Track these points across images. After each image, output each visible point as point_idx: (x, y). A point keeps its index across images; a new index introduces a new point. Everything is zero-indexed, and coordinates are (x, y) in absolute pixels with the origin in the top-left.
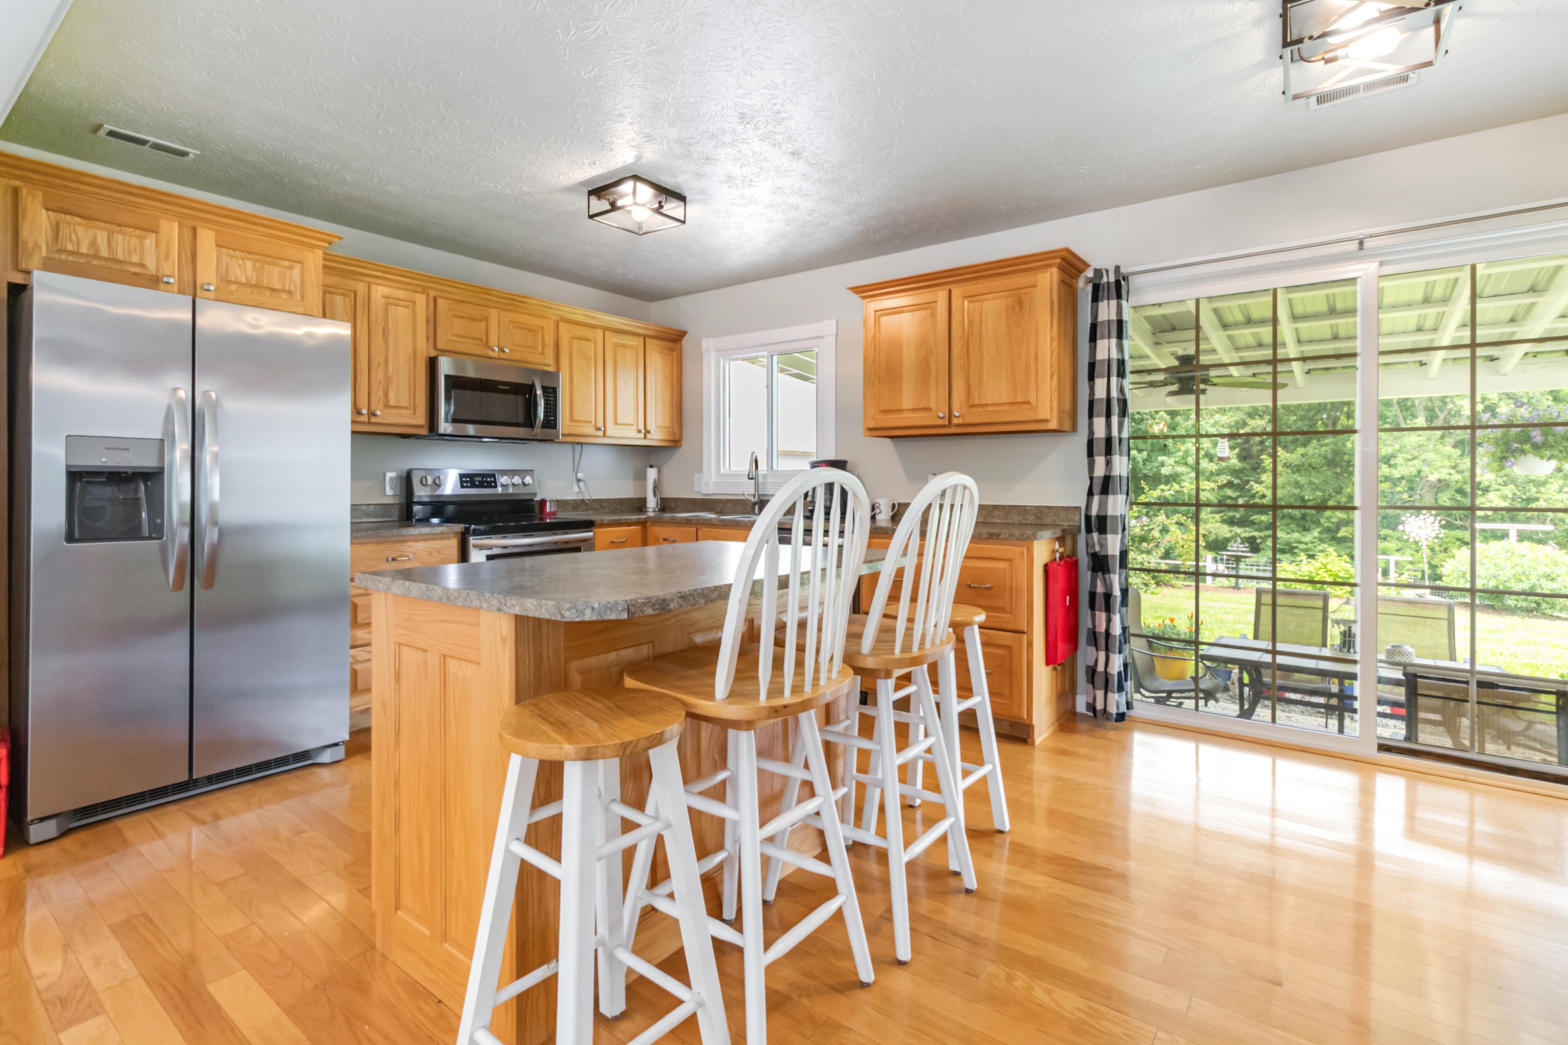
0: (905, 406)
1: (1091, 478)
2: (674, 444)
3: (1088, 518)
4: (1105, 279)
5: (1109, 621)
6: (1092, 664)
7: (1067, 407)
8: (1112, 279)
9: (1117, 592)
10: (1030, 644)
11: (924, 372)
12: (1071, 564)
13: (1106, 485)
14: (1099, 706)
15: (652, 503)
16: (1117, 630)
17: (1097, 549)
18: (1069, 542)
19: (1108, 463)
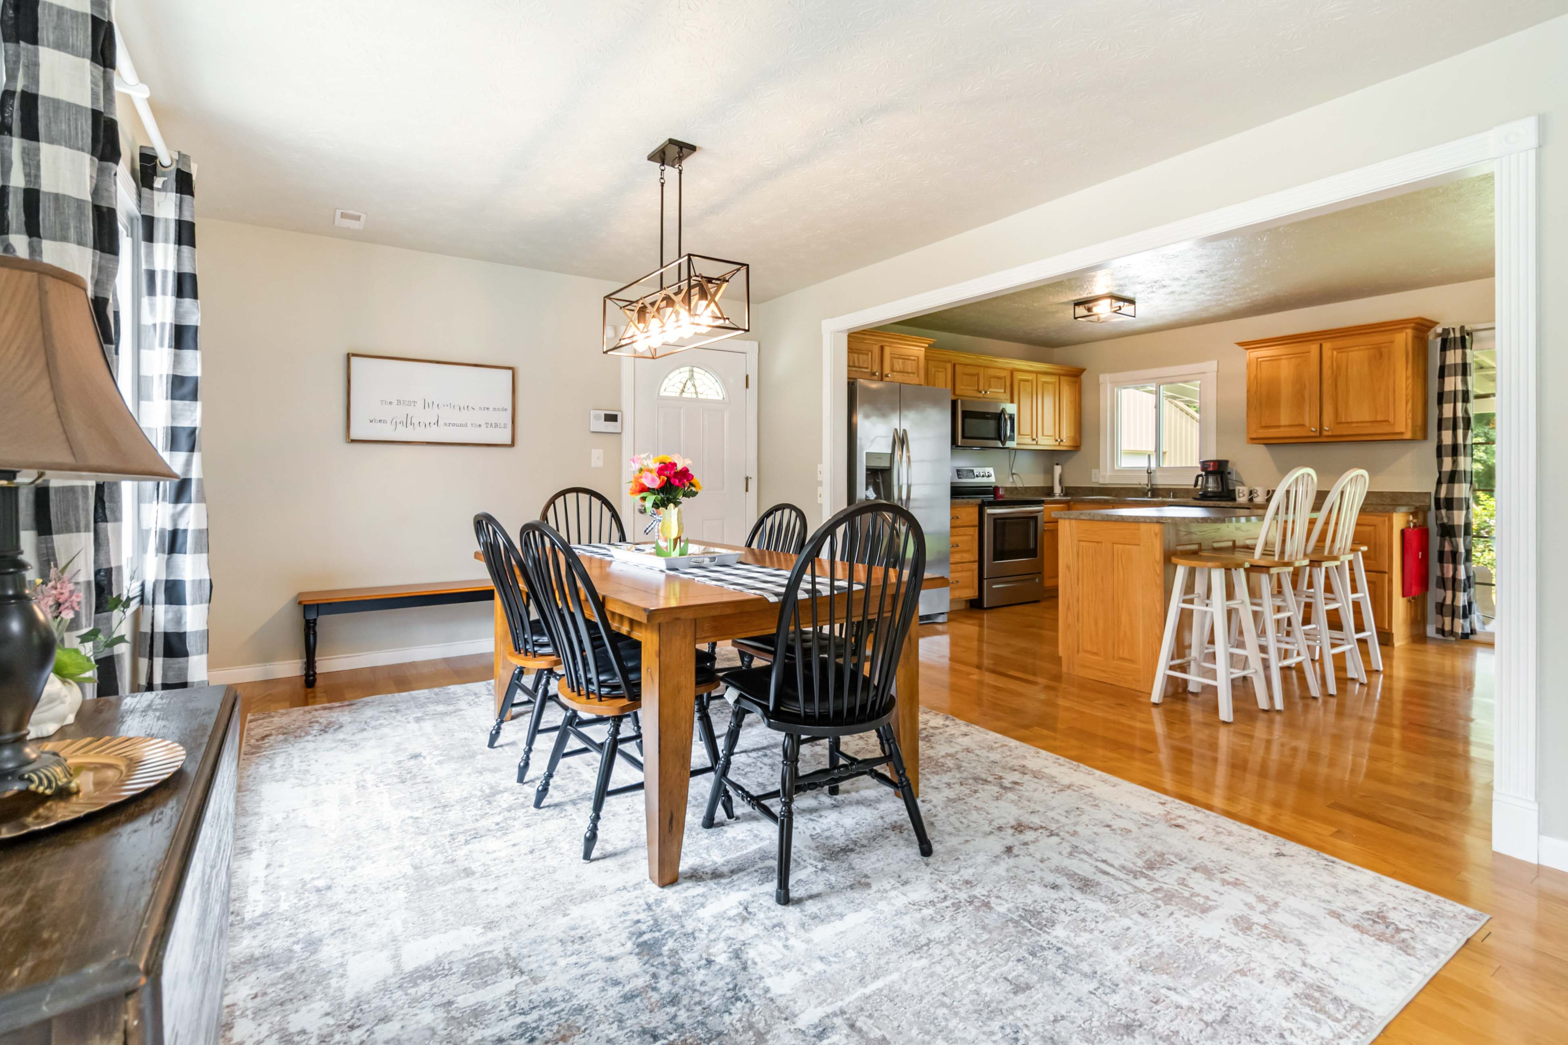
0: (1283, 423)
1: (1440, 473)
2: (1076, 448)
3: (1437, 500)
4: (1452, 335)
5: (1455, 570)
6: (1440, 601)
7: (1419, 421)
8: (1458, 335)
9: (1462, 550)
10: (1390, 581)
11: (1299, 400)
12: (1423, 532)
13: (1453, 477)
14: (1447, 628)
15: (1057, 490)
16: (1462, 575)
17: (1445, 520)
18: (1421, 516)
19: (1455, 462)
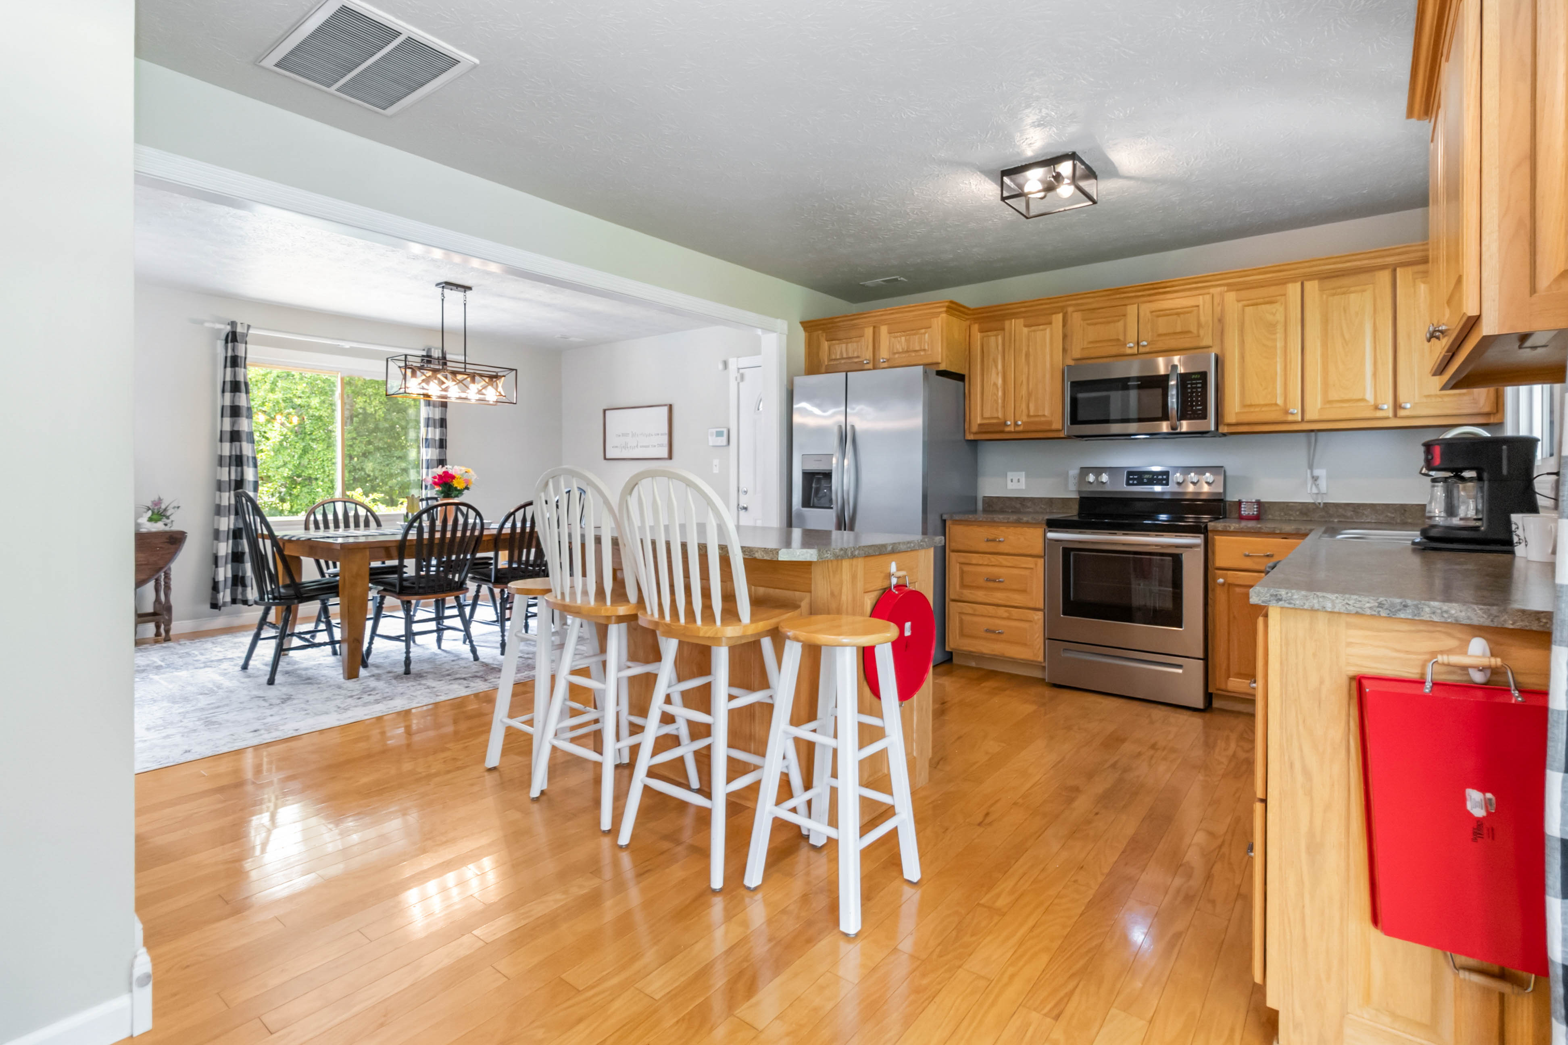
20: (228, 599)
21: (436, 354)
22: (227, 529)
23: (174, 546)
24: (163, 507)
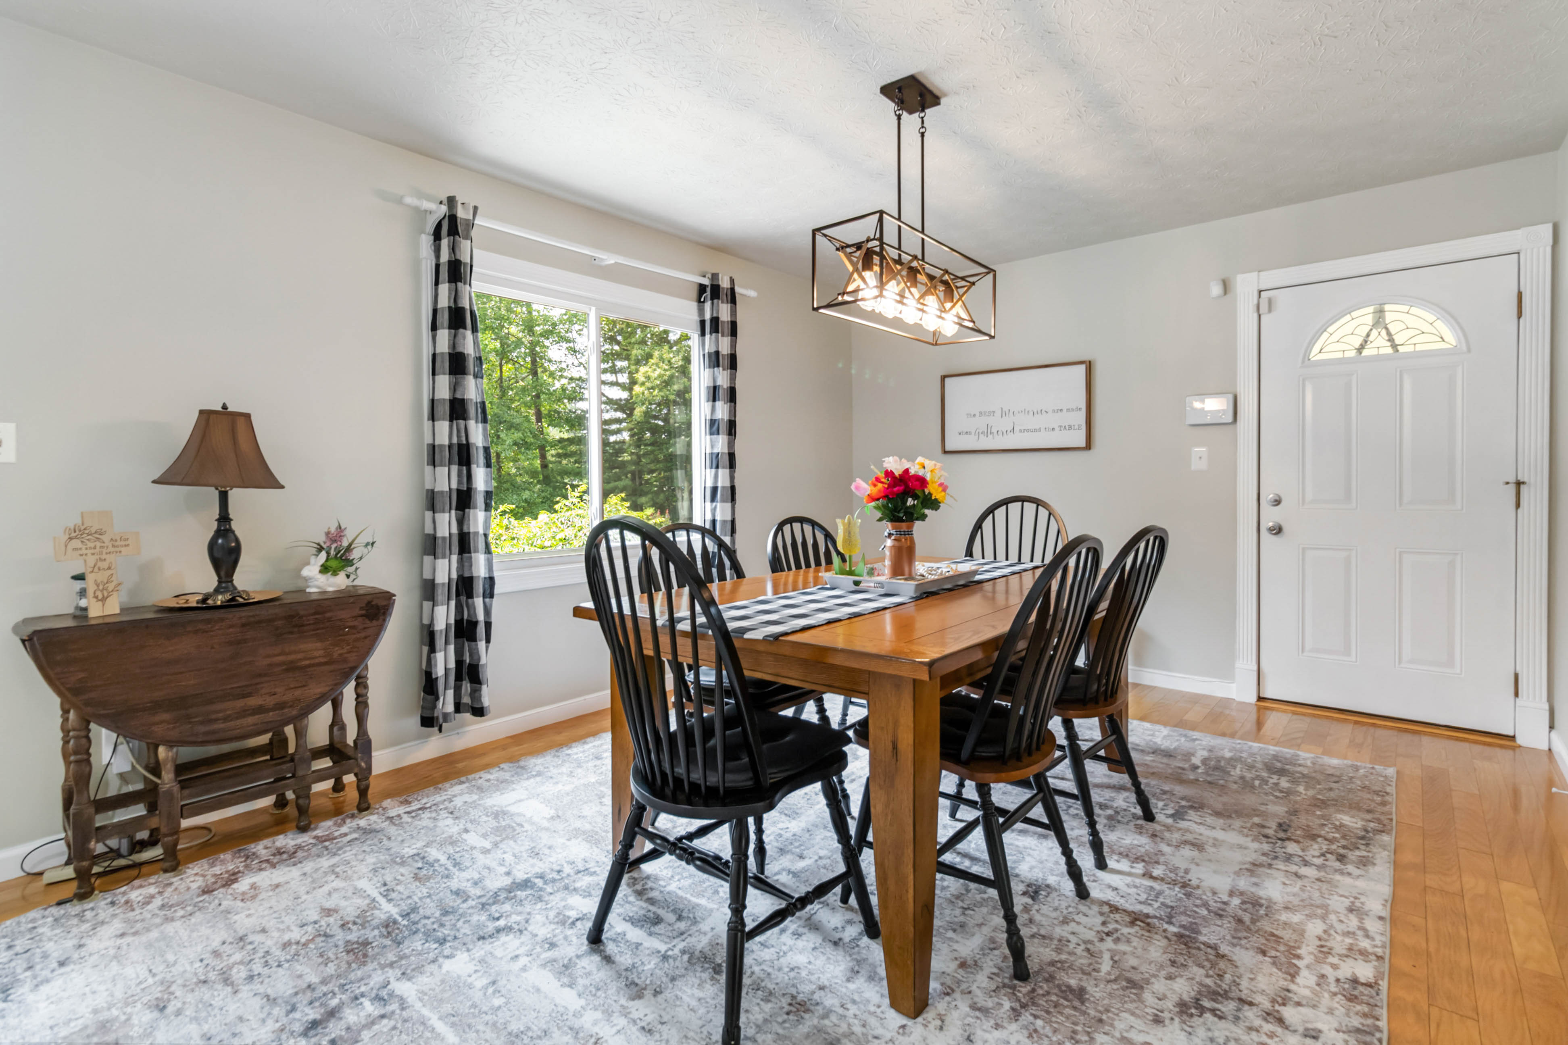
20: (450, 708)
21: (725, 284)
22: (447, 581)
23: (375, 623)
24: (345, 544)
